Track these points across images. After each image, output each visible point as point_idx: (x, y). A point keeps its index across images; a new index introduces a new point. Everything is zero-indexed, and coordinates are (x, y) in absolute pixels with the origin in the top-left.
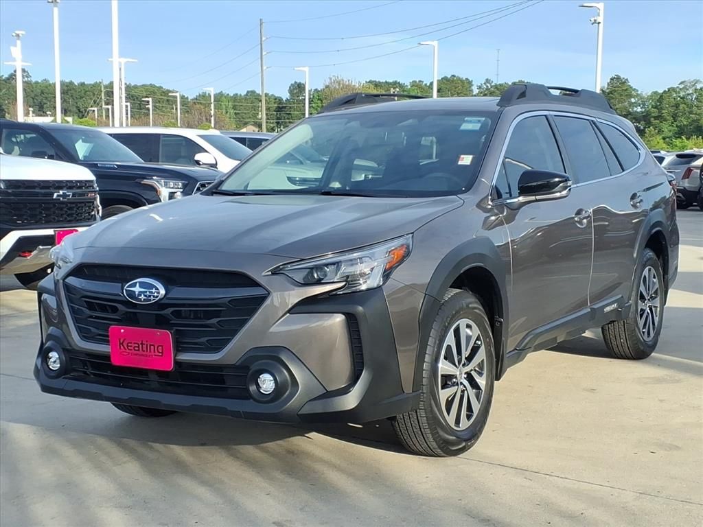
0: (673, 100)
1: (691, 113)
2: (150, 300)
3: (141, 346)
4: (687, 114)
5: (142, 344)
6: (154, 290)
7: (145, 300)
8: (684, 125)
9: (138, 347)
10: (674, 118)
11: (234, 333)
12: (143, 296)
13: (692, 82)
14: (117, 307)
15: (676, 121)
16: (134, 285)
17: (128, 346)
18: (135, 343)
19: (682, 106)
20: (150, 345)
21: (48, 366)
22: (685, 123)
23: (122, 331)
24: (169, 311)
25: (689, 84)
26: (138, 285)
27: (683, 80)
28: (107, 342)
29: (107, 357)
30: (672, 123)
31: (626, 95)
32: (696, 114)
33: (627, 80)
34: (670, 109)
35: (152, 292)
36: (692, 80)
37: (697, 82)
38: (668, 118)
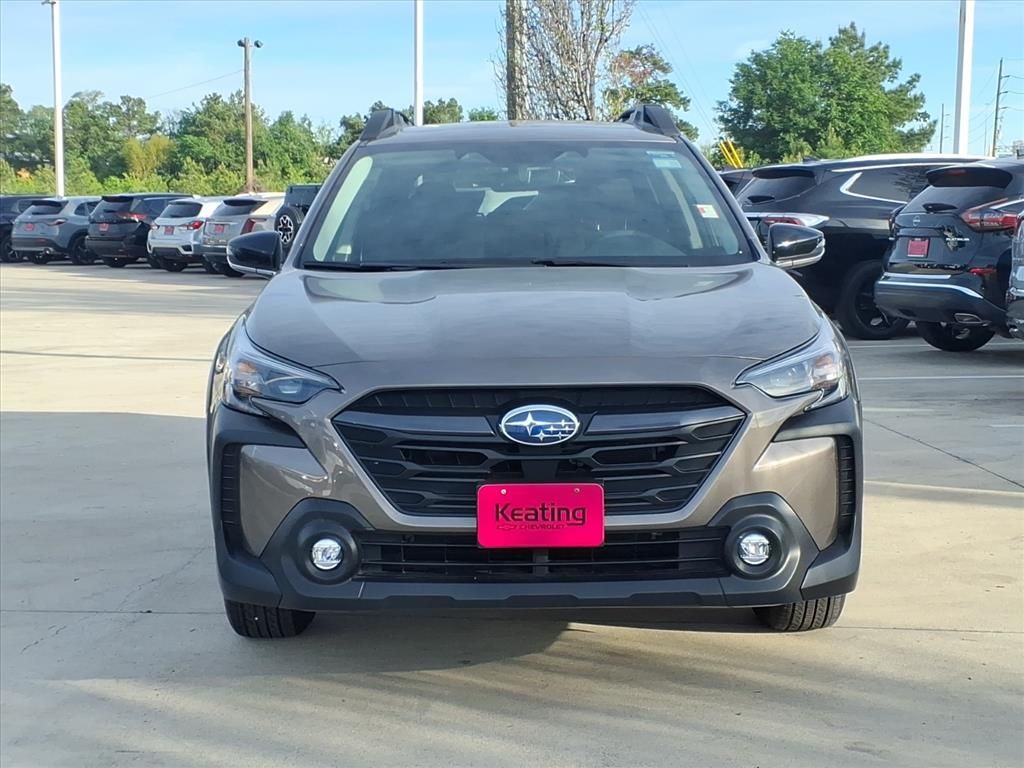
0: (79, 119)
1: (107, 138)
2: (557, 439)
3: (540, 512)
4: (102, 140)
5: (543, 509)
6: (563, 423)
7: (545, 440)
8: (99, 157)
9: (536, 514)
10: (83, 146)
11: (701, 479)
12: (542, 433)
13: (90, 94)
14: (482, 454)
15: (86, 151)
16: (523, 416)
17: (513, 515)
18: (527, 509)
19: (93, 129)
20: (559, 510)
21: (314, 565)
22: (99, 153)
23: (504, 491)
24: (590, 453)
25: (87, 98)
26: (530, 416)
27: (78, 91)
28: (472, 513)
29: (470, 537)
30: (82, 153)
31: (10, 110)
32: (114, 141)
33: (9, 87)
34: (76, 133)
35: (560, 426)
36: (90, 91)
37: (97, 94)
38: (75, 145)
